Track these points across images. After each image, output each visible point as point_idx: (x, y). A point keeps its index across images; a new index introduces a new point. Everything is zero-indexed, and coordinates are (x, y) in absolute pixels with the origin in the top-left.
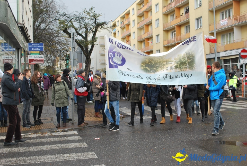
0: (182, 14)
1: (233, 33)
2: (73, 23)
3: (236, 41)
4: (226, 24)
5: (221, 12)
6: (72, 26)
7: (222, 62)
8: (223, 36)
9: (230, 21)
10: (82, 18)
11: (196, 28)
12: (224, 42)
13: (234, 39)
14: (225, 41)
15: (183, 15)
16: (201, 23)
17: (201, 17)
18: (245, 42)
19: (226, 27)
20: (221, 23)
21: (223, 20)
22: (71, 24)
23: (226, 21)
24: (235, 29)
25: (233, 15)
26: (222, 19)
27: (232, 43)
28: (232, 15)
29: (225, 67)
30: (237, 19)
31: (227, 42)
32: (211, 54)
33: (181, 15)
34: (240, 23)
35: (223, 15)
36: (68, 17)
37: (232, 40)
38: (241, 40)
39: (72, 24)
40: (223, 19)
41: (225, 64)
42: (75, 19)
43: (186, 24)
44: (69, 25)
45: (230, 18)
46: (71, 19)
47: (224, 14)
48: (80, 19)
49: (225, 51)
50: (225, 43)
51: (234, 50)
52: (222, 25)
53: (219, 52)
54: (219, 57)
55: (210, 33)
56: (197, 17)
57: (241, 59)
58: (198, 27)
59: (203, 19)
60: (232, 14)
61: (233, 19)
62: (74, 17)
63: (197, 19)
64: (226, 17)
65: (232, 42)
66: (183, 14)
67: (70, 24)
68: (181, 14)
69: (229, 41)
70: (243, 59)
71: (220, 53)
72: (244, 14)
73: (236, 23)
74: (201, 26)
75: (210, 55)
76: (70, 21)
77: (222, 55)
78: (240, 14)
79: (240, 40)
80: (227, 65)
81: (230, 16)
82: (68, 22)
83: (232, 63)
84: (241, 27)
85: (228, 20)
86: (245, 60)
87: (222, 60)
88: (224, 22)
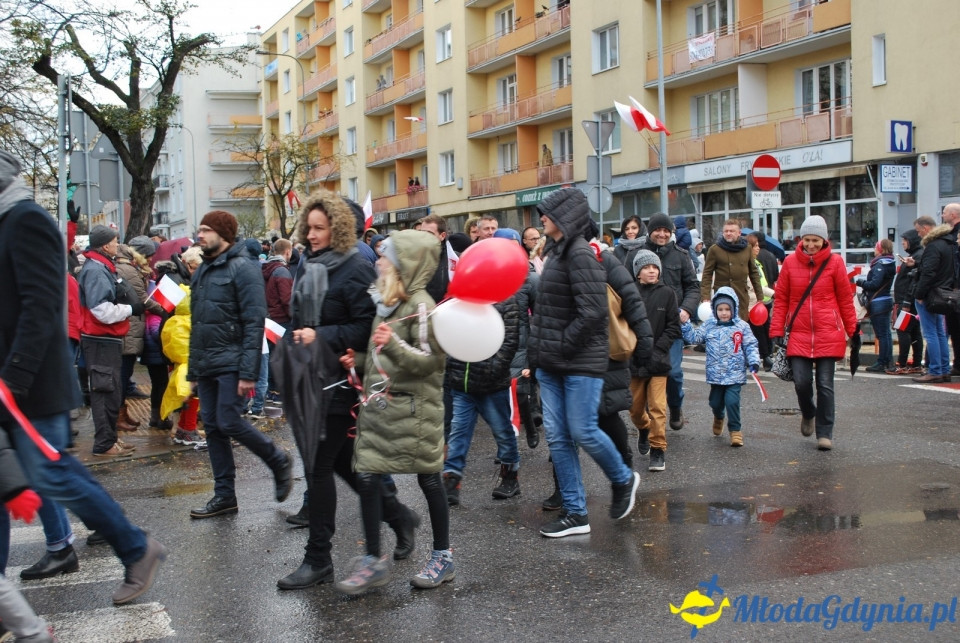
0: (542, 10)
1: (736, 90)
2: (79, 34)
3: (747, 122)
4: (710, 54)
5: (692, 8)
6: (75, 46)
7: (695, 203)
8: (699, 101)
9: (726, 42)
10: (113, 15)
11: (596, 68)
12: (701, 125)
13: (741, 116)
14: (707, 123)
15: (546, 12)
16: (613, 47)
17: (616, 24)
18: (779, 128)
19: (709, 66)
20: (692, 49)
21: (699, 40)
22: (69, 40)
23: (711, 43)
24: (742, 75)
25: (738, 19)
26: (694, 34)
27: (732, 129)
28: (734, 21)
29: (704, 222)
30: (751, 37)
31: (714, 125)
32: (653, 173)
33: (540, 15)
34: (760, 53)
35: (699, 18)
36: (54, 11)
37: (732, 118)
38: (764, 118)
39: (75, 39)
40: (699, 33)
41: (703, 211)
42: (82, 18)
43: (559, 47)
44: (57, 43)
45: (724, 32)
46: (68, 20)
47: (701, 15)
48: (106, 19)
49: (707, 160)
50: (707, 130)
51: (738, 155)
52: (696, 57)
53: (684, 166)
54: (682, 182)
55: (647, 89)
56: (600, 24)
57: (753, 193)
58: (603, 63)
59: (623, 32)
60: (734, 16)
61: (737, 37)
62: (81, 11)
63: (601, 33)
64: (711, 28)
65: (732, 124)
66: (545, 8)
67: (63, 37)
68: (539, 9)
69: (720, 121)
70: (762, 193)
71: (686, 167)
72: (779, 18)
73: (749, 52)
74: (613, 61)
75: (649, 175)
76: (66, 26)
77: (693, 174)
78: (765, 17)
79: (762, 120)
80: (711, 217)
81: (724, 22)
82: (54, 32)
83: (730, 209)
84: (767, 67)
85: (718, 37)
86: (769, 197)
87: (694, 195)
88: (701, 47)
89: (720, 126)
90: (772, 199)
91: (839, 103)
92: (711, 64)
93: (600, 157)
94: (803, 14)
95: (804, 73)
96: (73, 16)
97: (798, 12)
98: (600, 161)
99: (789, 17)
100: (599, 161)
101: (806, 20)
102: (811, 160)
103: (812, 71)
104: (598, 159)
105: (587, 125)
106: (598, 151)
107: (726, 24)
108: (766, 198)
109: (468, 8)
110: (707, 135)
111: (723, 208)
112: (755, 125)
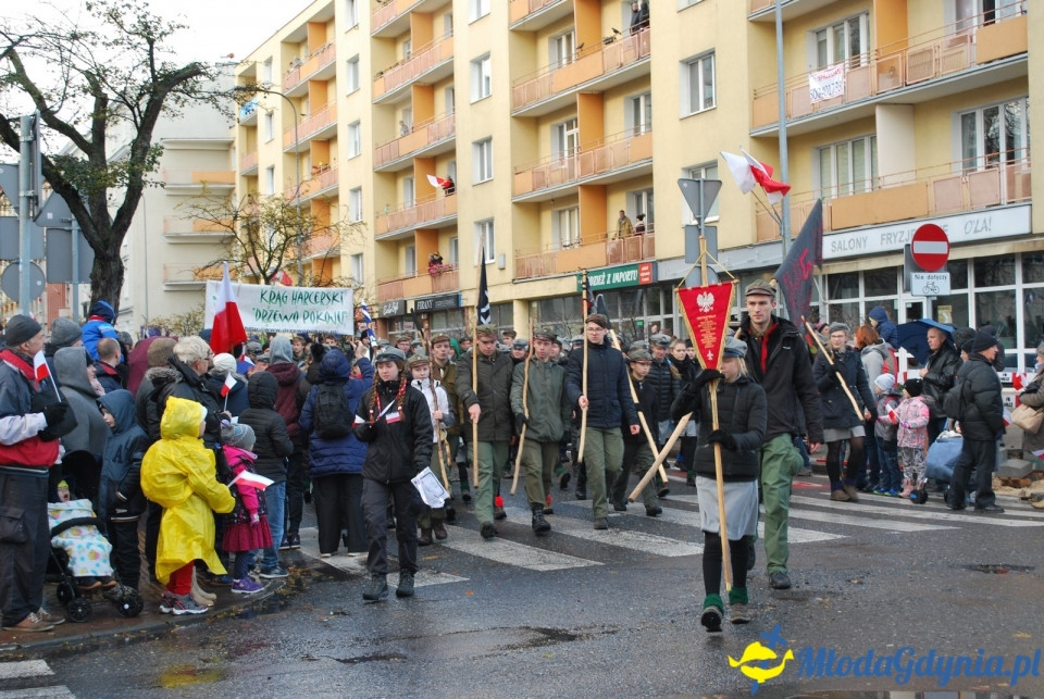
0: (612, 34)
2: (26, 61)
3: (888, 180)
4: (839, 91)
5: (812, 32)
6: (21, 79)
7: (820, 287)
9: (858, 75)
10: (75, 37)
11: (686, 112)
12: (824, 185)
13: (880, 172)
14: (834, 183)
15: (618, 37)
16: (708, 83)
17: (712, 53)
18: (931, 189)
19: (836, 108)
20: (814, 84)
21: (822, 73)
22: (14, 70)
23: (839, 78)
24: (881, 118)
25: (874, 47)
26: (815, 66)
27: (867, 191)
28: (869, 49)
29: (831, 314)
30: (893, 69)
31: (841, 186)
32: (761, 248)
33: (609, 41)
34: (905, 91)
35: (821, 45)
37: (868, 175)
38: (912, 176)
39: (20, 68)
40: (822, 65)
41: (830, 298)
42: (34, 41)
43: (636, 84)
45: (856, 65)
46: (15, 44)
47: (825, 41)
48: (63, 42)
50: (834, 191)
52: (819, 95)
55: (753, 137)
56: (690, 53)
57: (913, 275)
58: (694, 105)
59: (720, 63)
60: (868, 41)
61: (875, 70)
63: (691, 64)
64: (838, 58)
65: (868, 185)
66: (616, 31)
68: (609, 33)
69: (851, 180)
70: (926, 275)
72: (931, 45)
73: (889, 89)
74: (709, 101)
75: (757, 250)
76: (11, 51)
78: (911, 43)
80: (840, 305)
81: (855, 51)
83: (866, 295)
84: (916, 109)
85: (847, 70)
86: (934, 280)
87: (817, 277)
88: (825, 82)
89: (851, 187)
90: (938, 283)
91: (1011, 156)
92: (839, 104)
93: (702, 227)
94: (963, 40)
95: (964, 117)
96: (21, 39)
97: (955, 36)
98: (703, 231)
99: (944, 42)
100: (700, 232)
101: (966, 48)
102: (976, 231)
103: (974, 114)
104: (700, 230)
105: (685, 185)
106: (699, 219)
107: (859, 52)
108: (931, 281)
109: (513, 31)
110: (833, 197)
111: (856, 295)
112: (900, 185)
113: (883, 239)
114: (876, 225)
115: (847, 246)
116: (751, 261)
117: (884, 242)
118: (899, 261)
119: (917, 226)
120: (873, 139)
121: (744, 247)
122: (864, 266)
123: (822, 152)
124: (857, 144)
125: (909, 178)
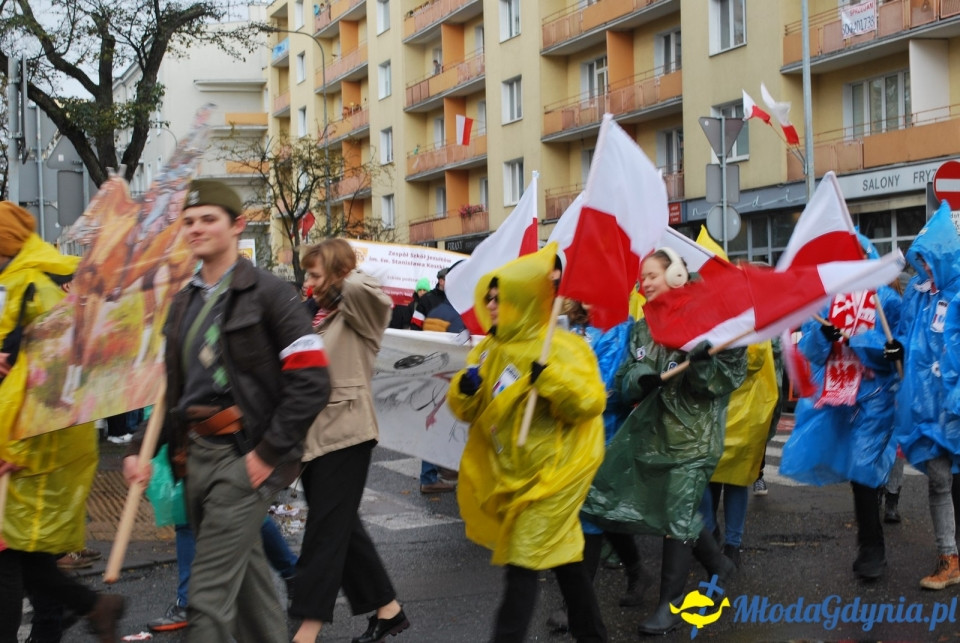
32: (793, 186)
38: (945, 112)
43: (664, 24)
50: (866, 129)
55: (783, 74)
63: (722, 0)
73: (924, 23)
75: (787, 189)
84: (949, 43)
88: (858, 17)
93: (724, 166)
98: (724, 171)
104: (721, 168)
105: (706, 123)
106: (721, 158)
110: (866, 135)
111: (889, 234)
112: (934, 121)
113: (915, 178)
114: (909, 163)
115: (879, 184)
116: (781, 201)
117: (917, 180)
118: (923, 201)
119: (938, 166)
120: (907, 74)
121: (774, 186)
122: (896, 204)
123: (856, 89)
124: (891, 81)
125: (943, 115)
